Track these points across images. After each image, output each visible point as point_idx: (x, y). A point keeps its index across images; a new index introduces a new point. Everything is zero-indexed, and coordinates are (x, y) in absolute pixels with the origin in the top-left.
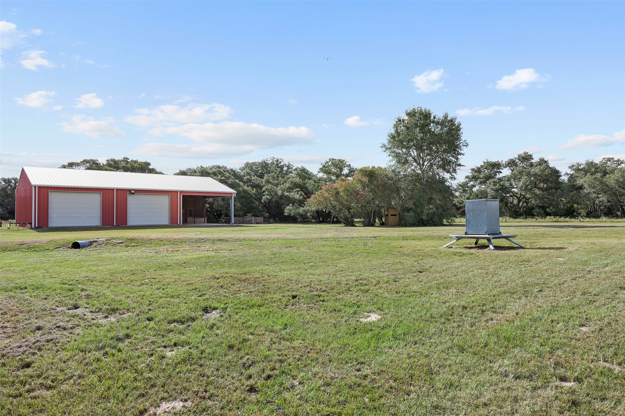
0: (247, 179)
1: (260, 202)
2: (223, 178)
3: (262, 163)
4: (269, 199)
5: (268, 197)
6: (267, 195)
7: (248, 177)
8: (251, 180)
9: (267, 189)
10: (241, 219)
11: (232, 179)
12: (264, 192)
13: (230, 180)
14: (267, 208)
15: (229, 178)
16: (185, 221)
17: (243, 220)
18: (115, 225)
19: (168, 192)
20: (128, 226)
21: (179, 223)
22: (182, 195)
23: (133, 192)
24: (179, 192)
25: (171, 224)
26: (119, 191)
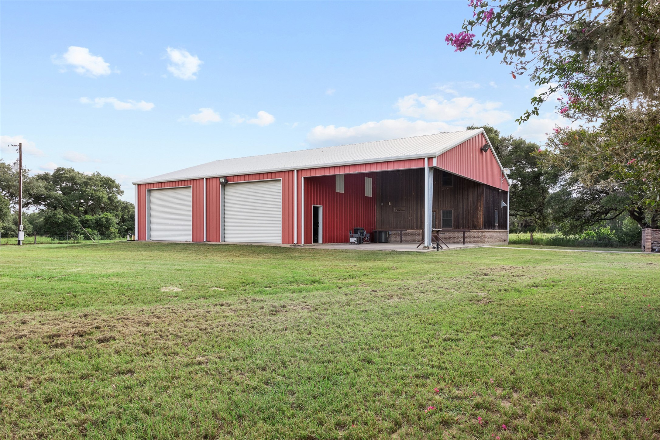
18: (205, 240)
19: (278, 175)
20: (221, 243)
21: (295, 242)
22: (305, 178)
23: (222, 180)
24: (295, 171)
25: (283, 242)
26: (211, 180)
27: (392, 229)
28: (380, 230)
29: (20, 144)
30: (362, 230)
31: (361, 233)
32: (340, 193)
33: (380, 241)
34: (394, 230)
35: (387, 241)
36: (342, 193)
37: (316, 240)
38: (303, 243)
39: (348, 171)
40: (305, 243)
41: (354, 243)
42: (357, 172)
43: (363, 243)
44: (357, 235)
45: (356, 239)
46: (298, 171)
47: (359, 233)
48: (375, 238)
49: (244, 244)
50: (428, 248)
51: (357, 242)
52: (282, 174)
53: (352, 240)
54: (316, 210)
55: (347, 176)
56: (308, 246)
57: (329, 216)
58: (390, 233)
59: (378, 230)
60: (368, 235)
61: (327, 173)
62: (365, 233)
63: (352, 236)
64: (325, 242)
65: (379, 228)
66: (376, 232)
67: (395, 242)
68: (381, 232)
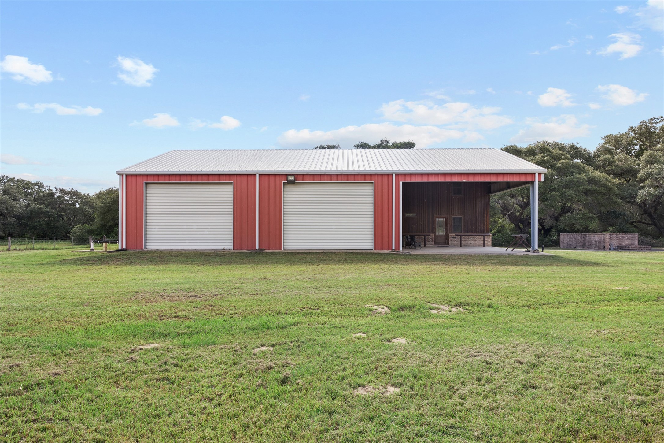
0: (605, 161)
1: (633, 203)
2: (547, 158)
3: (640, 128)
4: (654, 196)
5: (652, 190)
6: (652, 186)
7: (607, 156)
8: (614, 162)
9: (649, 174)
10: (579, 237)
11: (566, 158)
12: (643, 180)
13: (562, 161)
14: (650, 215)
15: (558, 158)
16: (409, 243)
17: (584, 241)
18: (257, 248)
19: (368, 177)
21: (393, 247)
22: (403, 183)
23: (292, 178)
24: (394, 175)
25: (376, 248)
26: (267, 177)
38: (400, 249)
39: (454, 180)
42: (464, 181)
52: (374, 177)
61: (431, 180)
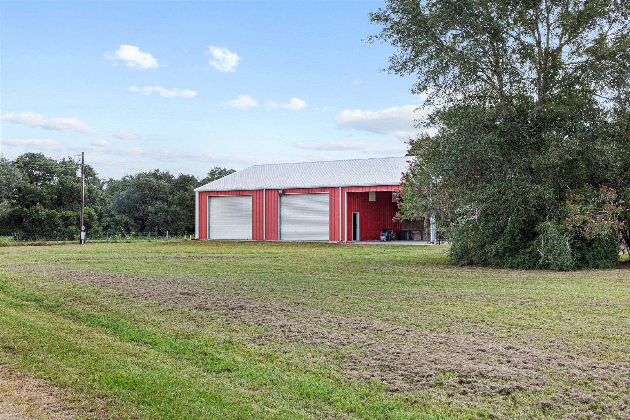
18: (264, 239)
19: (326, 190)
20: (278, 241)
21: (340, 239)
22: (347, 193)
23: (281, 192)
24: (340, 188)
25: (331, 240)
26: (270, 192)
27: (415, 229)
28: (406, 229)
29: (83, 153)
30: (390, 230)
31: (389, 232)
32: (372, 201)
33: (405, 239)
34: (417, 229)
35: (411, 239)
36: (374, 201)
37: (355, 239)
38: (346, 240)
39: (379, 190)
40: (347, 241)
41: (383, 241)
42: (385, 190)
43: (390, 240)
44: (386, 234)
45: (385, 237)
46: (342, 188)
47: (387, 232)
48: (400, 238)
49: (300, 241)
50: (433, 243)
51: (386, 239)
52: (330, 190)
53: (382, 238)
54: (355, 215)
55: (377, 193)
56: (350, 243)
57: (364, 220)
58: (414, 232)
59: (404, 229)
60: (395, 234)
61: (364, 190)
62: (392, 232)
63: (382, 235)
64: (362, 239)
65: (405, 228)
66: (402, 231)
67: (417, 240)
68: (405, 232)
